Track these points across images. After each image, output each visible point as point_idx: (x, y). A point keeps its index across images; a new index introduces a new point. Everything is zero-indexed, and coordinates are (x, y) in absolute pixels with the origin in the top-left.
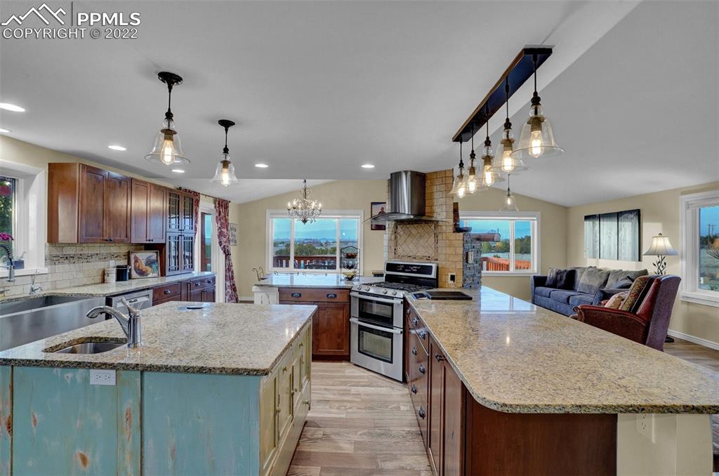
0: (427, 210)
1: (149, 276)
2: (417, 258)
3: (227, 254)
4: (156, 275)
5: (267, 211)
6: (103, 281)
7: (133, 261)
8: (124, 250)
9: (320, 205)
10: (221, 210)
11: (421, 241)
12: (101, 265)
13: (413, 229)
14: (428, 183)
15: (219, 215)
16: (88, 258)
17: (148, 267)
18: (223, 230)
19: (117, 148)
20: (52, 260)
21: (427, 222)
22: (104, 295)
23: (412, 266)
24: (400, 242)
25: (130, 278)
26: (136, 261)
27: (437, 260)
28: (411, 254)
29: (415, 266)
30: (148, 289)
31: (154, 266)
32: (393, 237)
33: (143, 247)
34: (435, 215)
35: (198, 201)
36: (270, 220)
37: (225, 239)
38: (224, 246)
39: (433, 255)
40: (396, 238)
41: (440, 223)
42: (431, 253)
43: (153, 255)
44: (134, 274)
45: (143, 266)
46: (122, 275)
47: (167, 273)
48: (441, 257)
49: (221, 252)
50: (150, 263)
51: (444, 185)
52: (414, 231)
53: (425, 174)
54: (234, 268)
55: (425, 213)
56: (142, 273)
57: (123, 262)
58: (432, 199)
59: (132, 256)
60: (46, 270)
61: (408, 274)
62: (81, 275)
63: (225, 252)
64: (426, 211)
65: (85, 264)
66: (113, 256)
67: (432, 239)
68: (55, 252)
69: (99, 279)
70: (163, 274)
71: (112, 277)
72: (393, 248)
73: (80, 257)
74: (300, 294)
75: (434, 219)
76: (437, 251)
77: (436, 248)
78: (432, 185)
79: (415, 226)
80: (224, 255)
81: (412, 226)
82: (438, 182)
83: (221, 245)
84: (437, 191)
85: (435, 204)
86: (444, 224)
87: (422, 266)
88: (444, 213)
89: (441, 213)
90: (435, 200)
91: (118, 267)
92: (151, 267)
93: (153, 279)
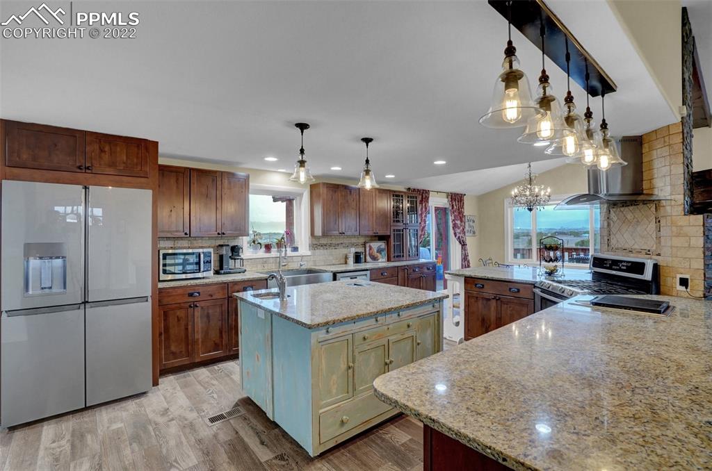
0: (645, 185)
1: (380, 261)
2: (634, 251)
3: (463, 244)
4: (384, 260)
5: (505, 201)
6: (346, 263)
7: (368, 249)
8: (362, 240)
9: (549, 190)
10: (454, 203)
11: (639, 229)
12: (345, 251)
13: (629, 212)
14: (645, 149)
15: (453, 208)
16: (336, 246)
17: (378, 254)
18: (457, 222)
19: (336, 168)
20: (314, 246)
21: (645, 202)
22: (332, 272)
23: (622, 261)
24: (614, 230)
25: (365, 262)
26: (371, 248)
27: (659, 255)
28: (626, 246)
29: (624, 261)
30: (367, 270)
31: (383, 253)
32: (606, 224)
33: (377, 238)
34: (656, 192)
35: (427, 198)
36: (509, 209)
37: (459, 231)
38: (459, 237)
39: (654, 248)
40: (609, 225)
41: (664, 203)
42: (651, 244)
43: (382, 244)
44: (368, 258)
45: (375, 253)
46: (358, 259)
47: (392, 260)
48: (666, 251)
49: (458, 242)
50: (380, 251)
51: (668, 147)
52: (629, 216)
53: (641, 136)
54: (470, 258)
55: (642, 190)
56: (374, 258)
57: (360, 250)
58: (651, 169)
59: (367, 245)
60: (309, 253)
61: (614, 272)
62: (331, 258)
63: (460, 242)
64: (644, 187)
65: (334, 250)
66: (353, 245)
67: (653, 225)
68: (315, 242)
69: (343, 261)
70: (389, 260)
71: (351, 260)
72: (606, 238)
73: (330, 245)
74: (483, 286)
75: (654, 198)
76: (660, 243)
77: (658, 238)
78: (651, 149)
79: (631, 208)
80: (461, 246)
81: (627, 209)
82: (658, 144)
83: (456, 236)
84: (658, 158)
85: (656, 176)
86: (668, 202)
87: (632, 263)
88: (669, 187)
89: (663, 188)
90: (655, 171)
91: (356, 253)
92: (381, 254)
93: (382, 263)
